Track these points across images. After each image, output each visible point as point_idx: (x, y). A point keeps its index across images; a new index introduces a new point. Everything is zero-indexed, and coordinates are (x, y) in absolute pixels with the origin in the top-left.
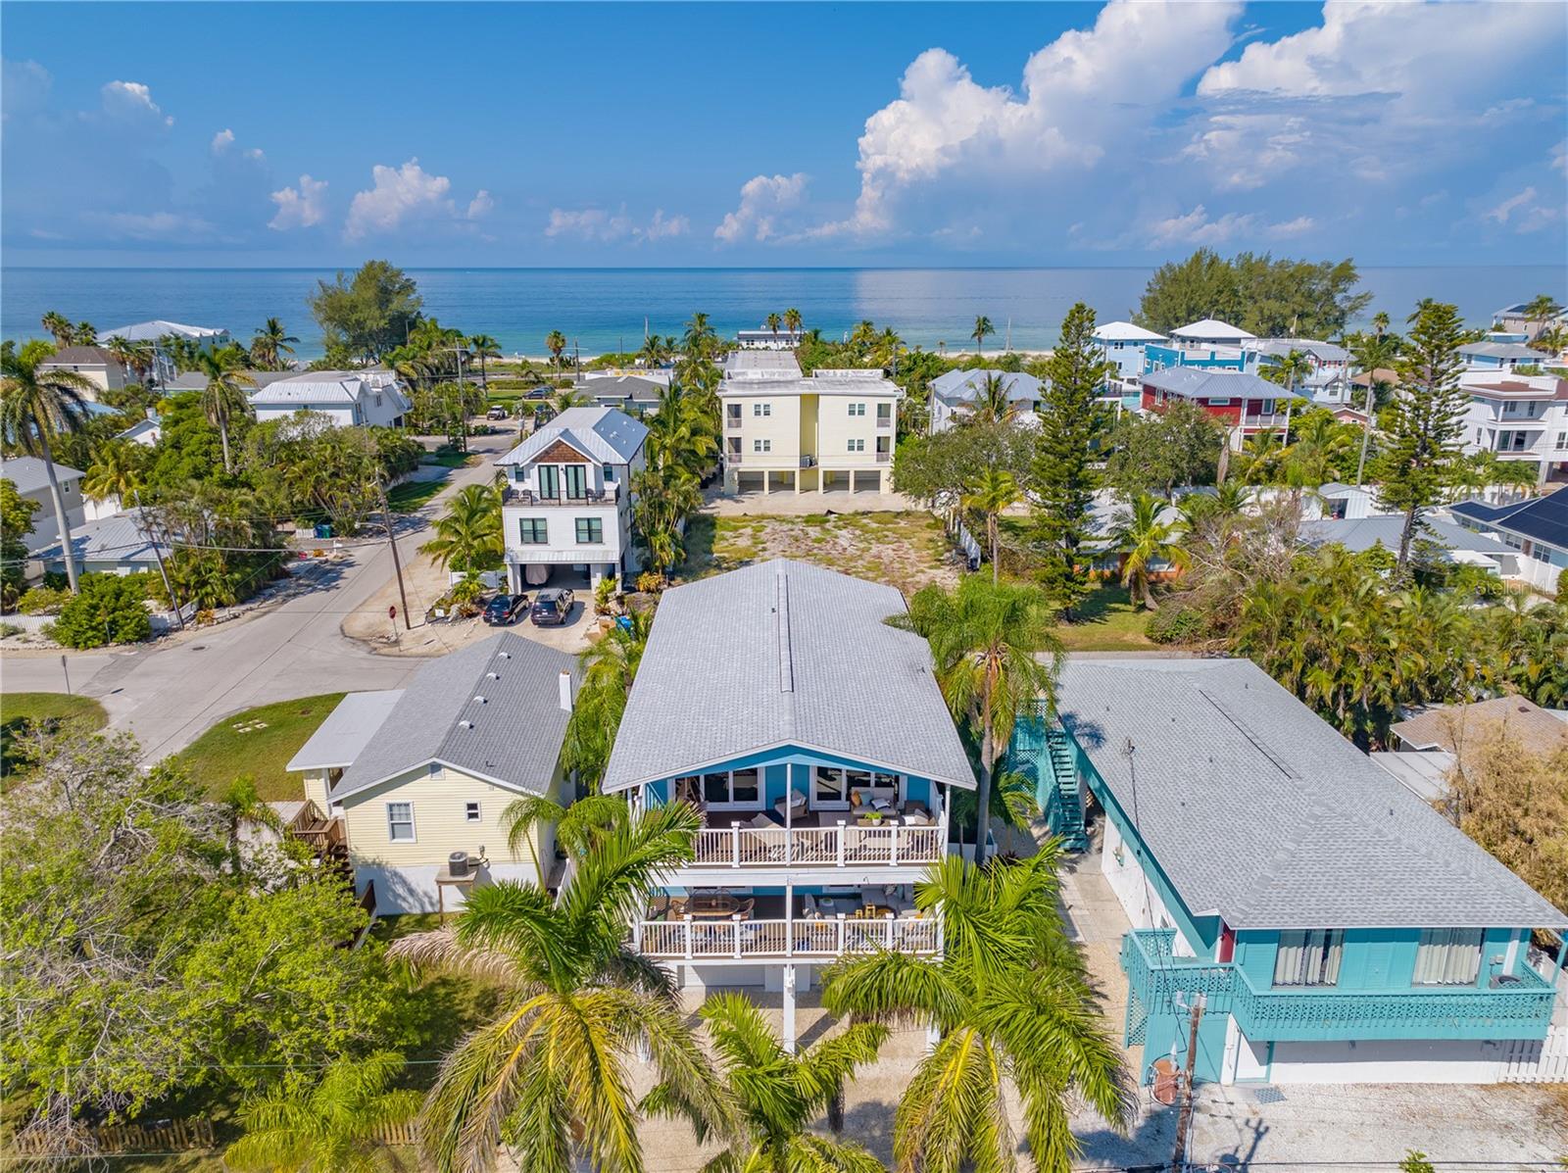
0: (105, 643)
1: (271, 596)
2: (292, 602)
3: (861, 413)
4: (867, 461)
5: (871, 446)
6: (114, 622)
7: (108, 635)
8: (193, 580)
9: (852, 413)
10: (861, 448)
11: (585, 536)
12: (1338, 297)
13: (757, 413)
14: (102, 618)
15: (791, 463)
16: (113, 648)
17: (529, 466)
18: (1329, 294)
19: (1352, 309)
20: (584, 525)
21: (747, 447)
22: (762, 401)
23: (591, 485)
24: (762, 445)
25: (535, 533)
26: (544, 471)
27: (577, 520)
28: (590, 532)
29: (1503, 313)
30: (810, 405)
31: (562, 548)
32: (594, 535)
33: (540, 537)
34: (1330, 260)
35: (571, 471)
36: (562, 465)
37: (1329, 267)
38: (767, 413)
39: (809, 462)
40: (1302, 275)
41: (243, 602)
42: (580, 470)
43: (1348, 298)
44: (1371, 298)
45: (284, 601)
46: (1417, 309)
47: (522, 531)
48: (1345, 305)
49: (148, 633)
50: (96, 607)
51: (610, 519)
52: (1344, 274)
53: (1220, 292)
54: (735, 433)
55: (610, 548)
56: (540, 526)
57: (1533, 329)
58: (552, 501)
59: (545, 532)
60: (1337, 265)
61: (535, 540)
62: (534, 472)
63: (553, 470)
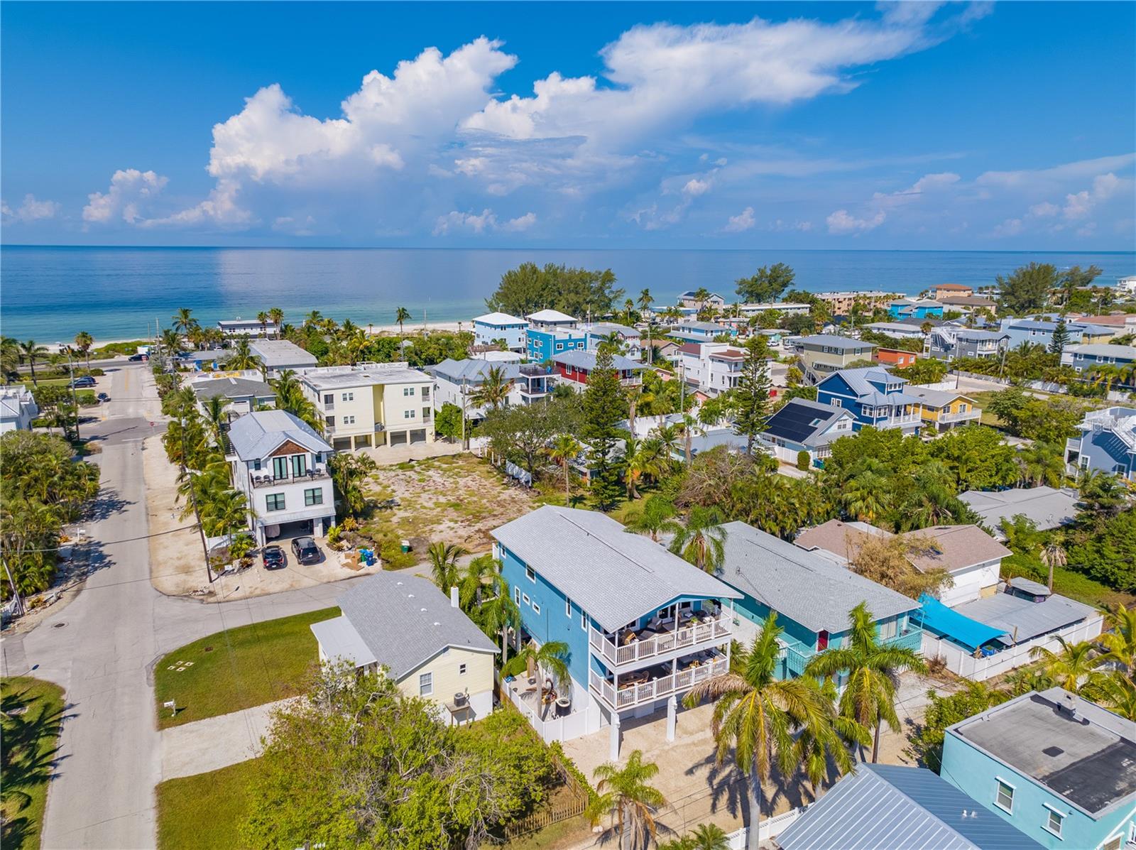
1: (67, 578)
3: (412, 394)
4: (417, 423)
5: (419, 414)
9: (406, 394)
10: (413, 416)
11: (311, 501)
12: (607, 292)
13: (345, 399)
15: (369, 429)
17: (267, 460)
18: (601, 289)
19: (616, 297)
20: (310, 494)
21: (339, 422)
22: (347, 391)
23: (309, 467)
24: (349, 420)
25: (277, 504)
26: (277, 461)
27: (305, 491)
28: (315, 498)
29: (682, 296)
30: (379, 390)
31: (296, 509)
32: (316, 499)
33: (279, 505)
34: (600, 270)
35: (295, 459)
36: (289, 456)
37: (600, 274)
38: (351, 399)
39: (379, 427)
40: (584, 278)
42: (302, 458)
43: (612, 292)
44: (624, 292)
45: (81, 580)
46: (641, 296)
47: (267, 503)
48: (612, 296)
52: (608, 278)
53: (544, 289)
54: (330, 413)
55: (328, 507)
56: (280, 498)
57: (699, 306)
58: (284, 481)
59: (284, 502)
60: (603, 272)
61: (277, 508)
62: (270, 463)
63: (283, 460)
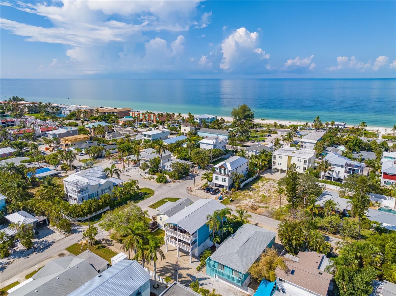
0: (161, 183)
1: (184, 179)
2: (186, 181)
4: (301, 171)
5: (302, 168)
6: (162, 180)
7: (161, 182)
8: (174, 175)
9: (298, 161)
11: (224, 181)
13: (279, 158)
14: (161, 179)
15: (285, 168)
16: (162, 184)
20: (224, 179)
21: (277, 164)
22: (280, 156)
23: (226, 173)
24: (280, 164)
25: (217, 179)
31: (220, 182)
36: (223, 169)
38: (281, 158)
41: (180, 180)
42: (225, 170)
45: (185, 180)
47: (215, 178)
49: (166, 182)
50: (160, 178)
51: (227, 178)
54: (274, 161)
55: (226, 184)
56: (218, 178)
58: (220, 174)
61: (217, 180)
62: (219, 169)
63: (221, 169)
